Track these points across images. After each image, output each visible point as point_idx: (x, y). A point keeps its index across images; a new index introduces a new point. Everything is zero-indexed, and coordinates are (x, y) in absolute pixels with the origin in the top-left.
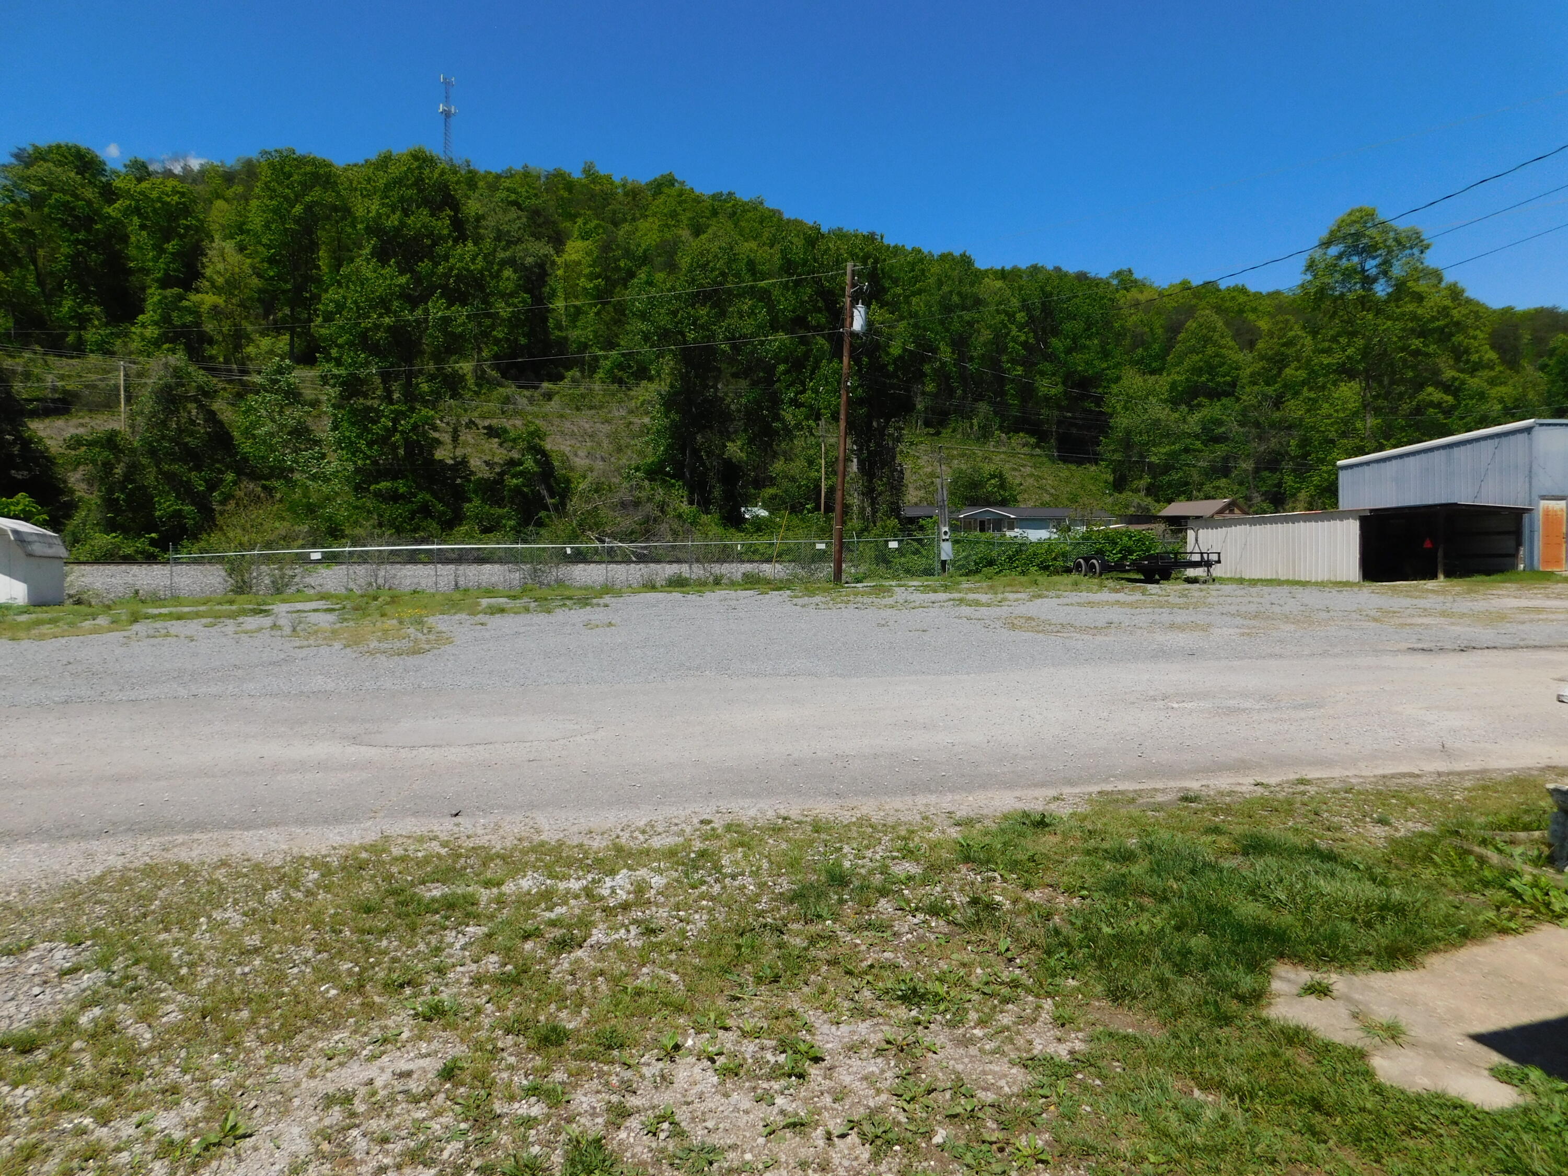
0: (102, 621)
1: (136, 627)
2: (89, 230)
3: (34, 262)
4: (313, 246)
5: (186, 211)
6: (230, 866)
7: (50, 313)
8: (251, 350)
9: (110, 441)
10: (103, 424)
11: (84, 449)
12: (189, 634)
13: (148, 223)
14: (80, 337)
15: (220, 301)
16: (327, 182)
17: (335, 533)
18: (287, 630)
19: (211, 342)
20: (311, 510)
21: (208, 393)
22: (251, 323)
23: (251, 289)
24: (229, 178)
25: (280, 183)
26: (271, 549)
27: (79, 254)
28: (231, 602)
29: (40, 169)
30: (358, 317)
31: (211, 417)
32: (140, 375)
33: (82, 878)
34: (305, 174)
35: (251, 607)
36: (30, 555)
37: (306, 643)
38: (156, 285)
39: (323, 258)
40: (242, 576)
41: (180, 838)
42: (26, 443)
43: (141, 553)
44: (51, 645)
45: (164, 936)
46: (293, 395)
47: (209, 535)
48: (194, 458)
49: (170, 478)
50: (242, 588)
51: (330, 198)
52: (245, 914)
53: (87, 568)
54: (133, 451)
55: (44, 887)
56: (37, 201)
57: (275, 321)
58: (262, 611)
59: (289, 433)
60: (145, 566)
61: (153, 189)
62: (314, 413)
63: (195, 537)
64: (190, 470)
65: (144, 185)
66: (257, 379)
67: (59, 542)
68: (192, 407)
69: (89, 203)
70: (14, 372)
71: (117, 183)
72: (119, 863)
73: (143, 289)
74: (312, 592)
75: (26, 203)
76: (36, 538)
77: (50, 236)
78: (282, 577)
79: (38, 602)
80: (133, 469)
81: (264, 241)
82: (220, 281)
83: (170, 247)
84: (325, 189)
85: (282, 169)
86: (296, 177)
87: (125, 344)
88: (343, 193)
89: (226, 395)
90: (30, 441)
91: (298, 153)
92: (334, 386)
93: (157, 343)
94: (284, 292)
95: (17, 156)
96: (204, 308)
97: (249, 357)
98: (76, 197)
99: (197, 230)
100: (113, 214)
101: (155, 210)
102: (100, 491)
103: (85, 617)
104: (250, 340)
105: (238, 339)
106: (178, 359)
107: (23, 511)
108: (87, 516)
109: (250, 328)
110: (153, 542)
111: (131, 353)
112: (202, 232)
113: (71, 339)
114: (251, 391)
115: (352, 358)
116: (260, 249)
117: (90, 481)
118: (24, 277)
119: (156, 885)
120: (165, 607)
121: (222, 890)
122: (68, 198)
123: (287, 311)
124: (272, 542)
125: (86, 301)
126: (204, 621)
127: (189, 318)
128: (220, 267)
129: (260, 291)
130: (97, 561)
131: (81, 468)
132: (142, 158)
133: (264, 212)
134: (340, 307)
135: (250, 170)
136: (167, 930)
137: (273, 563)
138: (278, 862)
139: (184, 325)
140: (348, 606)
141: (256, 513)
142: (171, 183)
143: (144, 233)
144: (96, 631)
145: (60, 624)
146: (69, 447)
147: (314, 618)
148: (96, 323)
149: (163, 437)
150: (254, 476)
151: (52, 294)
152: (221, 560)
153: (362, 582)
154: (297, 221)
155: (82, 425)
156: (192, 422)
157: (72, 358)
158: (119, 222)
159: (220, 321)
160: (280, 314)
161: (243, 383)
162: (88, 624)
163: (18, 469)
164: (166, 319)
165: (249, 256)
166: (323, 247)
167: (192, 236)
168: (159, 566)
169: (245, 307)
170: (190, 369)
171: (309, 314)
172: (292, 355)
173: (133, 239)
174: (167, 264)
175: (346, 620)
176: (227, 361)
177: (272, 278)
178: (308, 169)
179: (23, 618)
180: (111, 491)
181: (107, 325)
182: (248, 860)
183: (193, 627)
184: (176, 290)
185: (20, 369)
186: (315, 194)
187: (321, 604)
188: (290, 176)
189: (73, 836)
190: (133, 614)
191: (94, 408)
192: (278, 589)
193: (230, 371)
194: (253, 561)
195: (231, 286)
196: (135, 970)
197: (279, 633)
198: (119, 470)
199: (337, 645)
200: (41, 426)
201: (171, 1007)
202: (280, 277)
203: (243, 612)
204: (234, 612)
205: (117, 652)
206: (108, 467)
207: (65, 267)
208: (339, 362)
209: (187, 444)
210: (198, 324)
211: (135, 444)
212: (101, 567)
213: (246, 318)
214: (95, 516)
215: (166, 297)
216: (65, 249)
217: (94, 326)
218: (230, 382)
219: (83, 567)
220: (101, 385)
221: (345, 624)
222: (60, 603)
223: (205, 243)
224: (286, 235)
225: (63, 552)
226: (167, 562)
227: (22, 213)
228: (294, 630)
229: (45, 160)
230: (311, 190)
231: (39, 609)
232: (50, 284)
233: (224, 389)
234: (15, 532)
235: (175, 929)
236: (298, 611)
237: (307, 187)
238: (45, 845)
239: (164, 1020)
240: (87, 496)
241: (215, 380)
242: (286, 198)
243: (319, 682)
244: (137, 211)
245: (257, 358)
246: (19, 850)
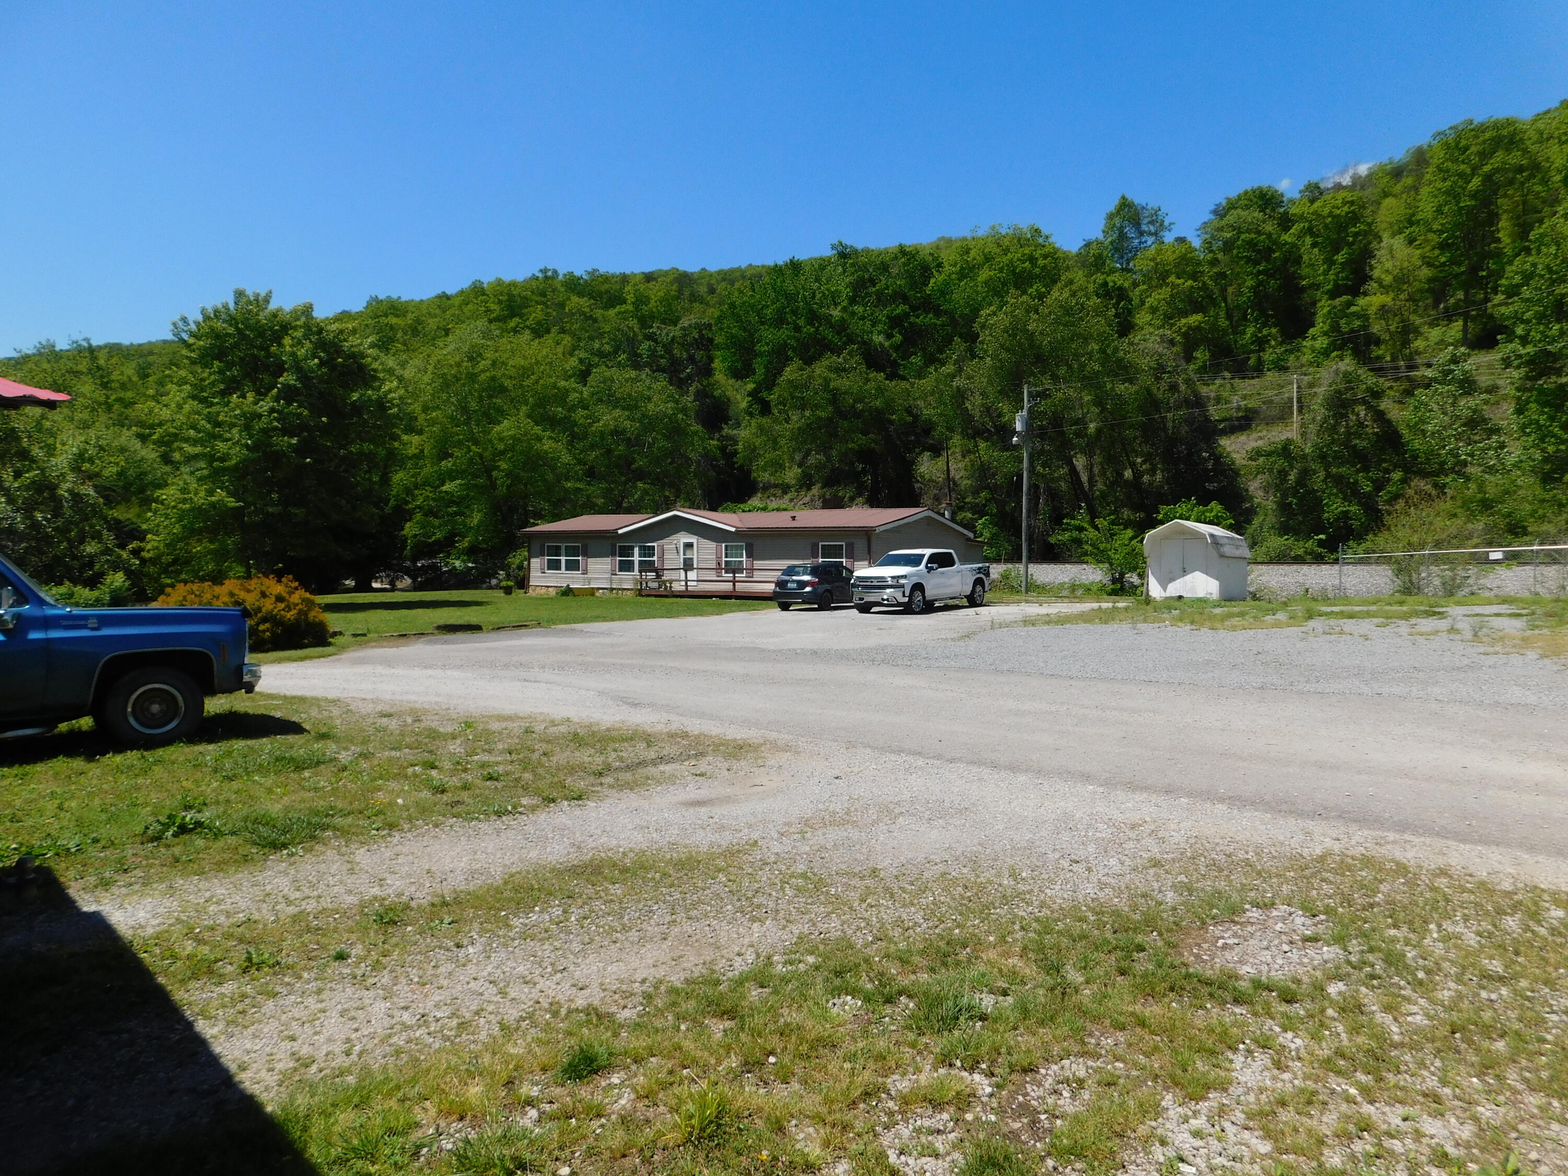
0: (1281, 616)
1: (1312, 623)
2: (1268, 259)
3: (1225, 300)
4: (1493, 218)
5: (1354, 218)
6: (1451, 877)
7: (1236, 341)
8: (1419, 344)
9: (1285, 451)
10: (1278, 435)
11: (1262, 459)
12: (1362, 633)
13: (1319, 240)
14: (1259, 358)
15: (1387, 299)
16: (1511, 142)
17: (1517, 530)
18: (1468, 635)
19: (1378, 342)
20: (1487, 505)
21: (1377, 394)
22: (1421, 316)
23: (1420, 281)
24: (1397, 173)
25: (1455, 161)
26: (1440, 549)
27: (1260, 283)
28: (1401, 603)
29: (1230, 218)
30: (1552, 284)
31: (1380, 416)
32: (1311, 385)
33: (1305, 853)
34: (1484, 142)
35: (1422, 608)
36: (1222, 556)
37: (1491, 650)
38: (1326, 297)
39: (1505, 229)
40: (1410, 576)
41: (1392, 836)
42: (1217, 458)
43: (1310, 554)
44: (1243, 636)
45: (1393, 932)
46: (1468, 386)
47: (1375, 535)
48: (1361, 459)
49: (1339, 480)
50: (1410, 589)
51: (1516, 158)
52: (1479, 934)
53: (1264, 568)
54: (1304, 457)
55: (1275, 854)
56: (1228, 246)
57: (1446, 309)
58: (1435, 614)
59: (1464, 425)
60: (1314, 566)
61: (1324, 206)
62: (1493, 399)
63: (1360, 537)
64: (1358, 471)
65: (1317, 204)
66: (1429, 373)
67: (1244, 544)
68: (1361, 410)
69: (1269, 235)
70: (1208, 398)
71: (1294, 210)
72: (1337, 847)
73: (1314, 304)
74: (1487, 594)
75: (1220, 250)
76: (1226, 541)
77: (1238, 273)
78: (1454, 579)
79: (1228, 598)
80: (1305, 473)
81: (1436, 226)
82: (1388, 279)
83: (1340, 258)
84: (1508, 151)
85: (1457, 145)
86: (1473, 149)
87: (1298, 358)
88: (1534, 148)
89: (1392, 393)
90: (1221, 456)
91: (1475, 123)
92: (1518, 367)
93: (1326, 353)
94: (1456, 276)
95: (1215, 212)
96: (1372, 311)
97: (1418, 353)
98: (1259, 233)
99: (1366, 233)
100: (1289, 240)
101: (1326, 227)
102: (1275, 496)
103: (1267, 612)
104: (1417, 332)
105: (1407, 333)
106: (1347, 364)
107: (1217, 517)
108: (1264, 520)
109: (1419, 322)
110: (1321, 543)
111: (1302, 366)
112: (1372, 235)
113: (1252, 362)
114: (1419, 386)
115: (1542, 333)
116: (1431, 236)
117: (1266, 489)
118: (1218, 314)
119: (1376, 879)
120: (1335, 605)
121: (1447, 901)
122: (1253, 236)
123: (1460, 295)
124: (1443, 541)
125: (1265, 325)
126: (1376, 620)
127: (1357, 323)
128: (1389, 265)
129: (1430, 280)
130: (1270, 562)
131: (1259, 477)
132: (1314, 180)
133: (1436, 197)
134: (1528, 277)
135: (1420, 158)
136: (1396, 926)
137: (1445, 564)
138: (1507, 886)
139: (1352, 331)
140: (1538, 612)
141: (1426, 512)
142: (1342, 194)
143: (1316, 250)
144: (1278, 625)
145: (1247, 617)
146: (1250, 459)
147: (1497, 622)
148: (1273, 343)
149: (1333, 442)
150: (1423, 474)
151: (1237, 327)
152: (1388, 561)
153: (1553, 585)
154: (1474, 196)
155: (1260, 438)
156: (1361, 424)
157: (1253, 378)
158: (1294, 245)
159: (1387, 320)
160: (1452, 301)
161: (1409, 379)
162: (1269, 618)
163: (1211, 482)
164: (1335, 328)
165: (1419, 247)
166: (1505, 216)
167: (1361, 241)
168: (1327, 566)
169: (1414, 301)
170: (1360, 372)
171: (1486, 293)
172: (1465, 342)
173: (1305, 257)
174: (1337, 274)
175: (1537, 627)
176: (1394, 358)
177: (1443, 264)
178: (1488, 135)
179: (1218, 611)
180: (1285, 496)
181: (1281, 343)
182: (1471, 875)
183: (1366, 626)
184: (1345, 298)
185: (1213, 395)
186: (1499, 158)
187: (1503, 609)
188: (1466, 148)
189: (1291, 812)
190: (1308, 611)
191: (1270, 422)
192: (1450, 590)
193: (1397, 368)
194: (1423, 561)
195: (1401, 280)
196: (1371, 958)
197: (1458, 637)
198: (1292, 477)
199: (1532, 655)
200: (1228, 442)
201: (1415, 1009)
202: (1453, 262)
203: (1416, 614)
204: (1405, 613)
205: (1298, 646)
206: (1283, 474)
207: (1249, 298)
208: (1524, 340)
209: (1356, 445)
210: (1365, 327)
211: (1307, 451)
212: (1276, 567)
213: (1415, 311)
214: (1271, 519)
215: (1335, 307)
216: (1250, 283)
217: (1270, 347)
218: (1396, 380)
219: (1260, 567)
220: (1277, 399)
221: (1537, 632)
222: (1244, 600)
223: (1374, 245)
224: (1461, 215)
225: (1247, 553)
226: (1336, 561)
227: (1216, 259)
228: (1475, 635)
229: (1235, 208)
230: (1491, 158)
231: (1228, 603)
232: (1237, 315)
233: (1391, 388)
234: (1212, 536)
235: (1405, 929)
236: (1477, 615)
237: (1485, 156)
238: (1269, 815)
239: (1409, 1019)
240: (1265, 503)
241: (1381, 380)
242: (1461, 175)
243: (1515, 694)
244: (1310, 231)
245: (1425, 351)
246: (1249, 815)
